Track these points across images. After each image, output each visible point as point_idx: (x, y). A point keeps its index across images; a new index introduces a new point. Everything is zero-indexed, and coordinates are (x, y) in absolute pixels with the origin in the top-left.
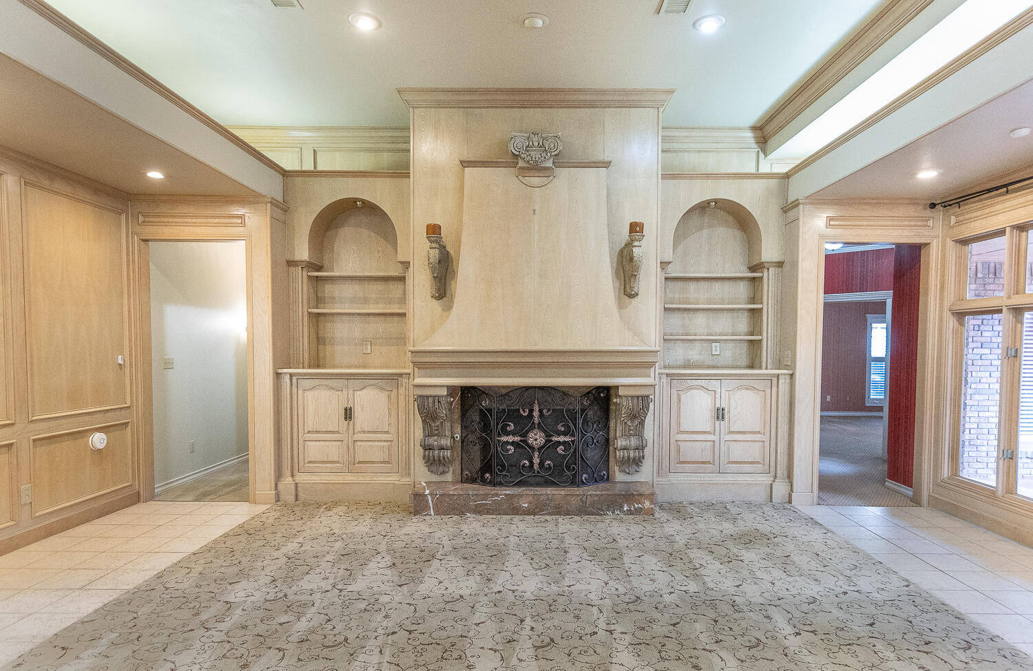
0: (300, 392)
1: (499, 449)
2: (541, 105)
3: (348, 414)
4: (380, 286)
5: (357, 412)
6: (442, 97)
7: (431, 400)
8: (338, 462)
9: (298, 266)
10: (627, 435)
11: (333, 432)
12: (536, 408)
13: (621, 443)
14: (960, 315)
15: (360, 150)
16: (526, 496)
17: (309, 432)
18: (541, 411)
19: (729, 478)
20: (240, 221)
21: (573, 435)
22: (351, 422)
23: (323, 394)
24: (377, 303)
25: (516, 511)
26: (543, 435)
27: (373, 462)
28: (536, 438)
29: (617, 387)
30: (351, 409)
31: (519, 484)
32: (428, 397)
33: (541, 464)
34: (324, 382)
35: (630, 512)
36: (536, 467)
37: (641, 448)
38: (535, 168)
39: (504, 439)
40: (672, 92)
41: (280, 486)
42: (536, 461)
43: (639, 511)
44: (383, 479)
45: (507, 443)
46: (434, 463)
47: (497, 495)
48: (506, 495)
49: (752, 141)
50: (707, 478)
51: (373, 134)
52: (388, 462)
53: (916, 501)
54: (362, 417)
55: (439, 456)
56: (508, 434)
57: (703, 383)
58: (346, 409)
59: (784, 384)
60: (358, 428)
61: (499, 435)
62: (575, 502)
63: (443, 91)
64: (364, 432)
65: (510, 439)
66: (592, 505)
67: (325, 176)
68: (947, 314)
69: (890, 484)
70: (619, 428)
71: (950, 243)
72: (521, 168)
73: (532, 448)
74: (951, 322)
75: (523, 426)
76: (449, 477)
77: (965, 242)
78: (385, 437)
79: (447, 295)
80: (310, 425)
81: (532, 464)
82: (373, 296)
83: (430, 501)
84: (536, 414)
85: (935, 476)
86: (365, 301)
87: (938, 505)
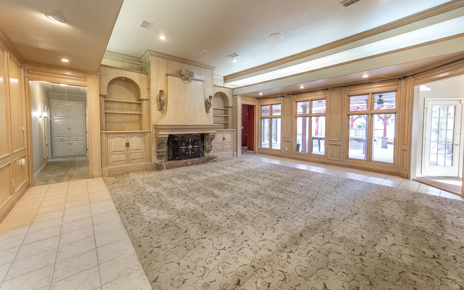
0: (108, 139)
1: (181, 150)
2: (187, 63)
3: (127, 145)
4: (128, 105)
5: (131, 144)
6: (158, 54)
7: (163, 139)
8: (124, 161)
9: (102, 96)
10: (208, 145)
11: (122, 151)
12: (190, 139)
13: (207, 146)
14: (261, 119)
15: (117, 60)
16: (189, 161)
17: (112, 152)
18: (191, 140)
19: (226, 152)
20: (84, 79)
21: (199, 145)
22: (129, 147)
23: (118, 139)
24: (127, 110)
25: (187, 165)
26: (192, 146)
27: (136, 159)
28: (190, 147)
29: (209, 133)
30: (128, 143)
31: (186, 159)
32: (162, 138)
33: (191, 153)
34: (117, 135)
35: (212, 162)
36: (190, 154)
37: (212, 147)
38: (187, 79)
39: (182, 148)
40: (216, 68)
41: (103, 171)
42: (190, 152)
43: (214, 161)
44: (140, 164)
45: (183, 149)
46: (159, 157)
47: (183, 162)
48: (185, 162)
49: (223, 79)
50: (222, 153)
51: (123, 56)
52: (142, 159)
53: (255, 153)
54: (132, 146)
55: (162, 154)
56: (183, 146)
57: (220, 132)
58: (126, 143)
59: (235, 132)
60: (131, 149)
61: (181, 147)
62: (201, 161)
63: (161, 53)
64: (133, 150)
65: (184, 147)
66: (204, 161)
67: (116, 69)
68: (259, 118)
69: (249, 151)
70: (207, 143)
71: (259, 106)
72: (183, 79)
73: (189, 150)
74: (260, 120)
75: (187, 144)
76: (164, 160)
77: (261, 106)
78: (141, 151)
79: (163, 109)
80: (112, 149)
81: (189, 153)
82: (126, 108)
83: (164, 166)
84: (190, 141)
85: (258, 148)
86: (123, 109)
87: (258, 153)
